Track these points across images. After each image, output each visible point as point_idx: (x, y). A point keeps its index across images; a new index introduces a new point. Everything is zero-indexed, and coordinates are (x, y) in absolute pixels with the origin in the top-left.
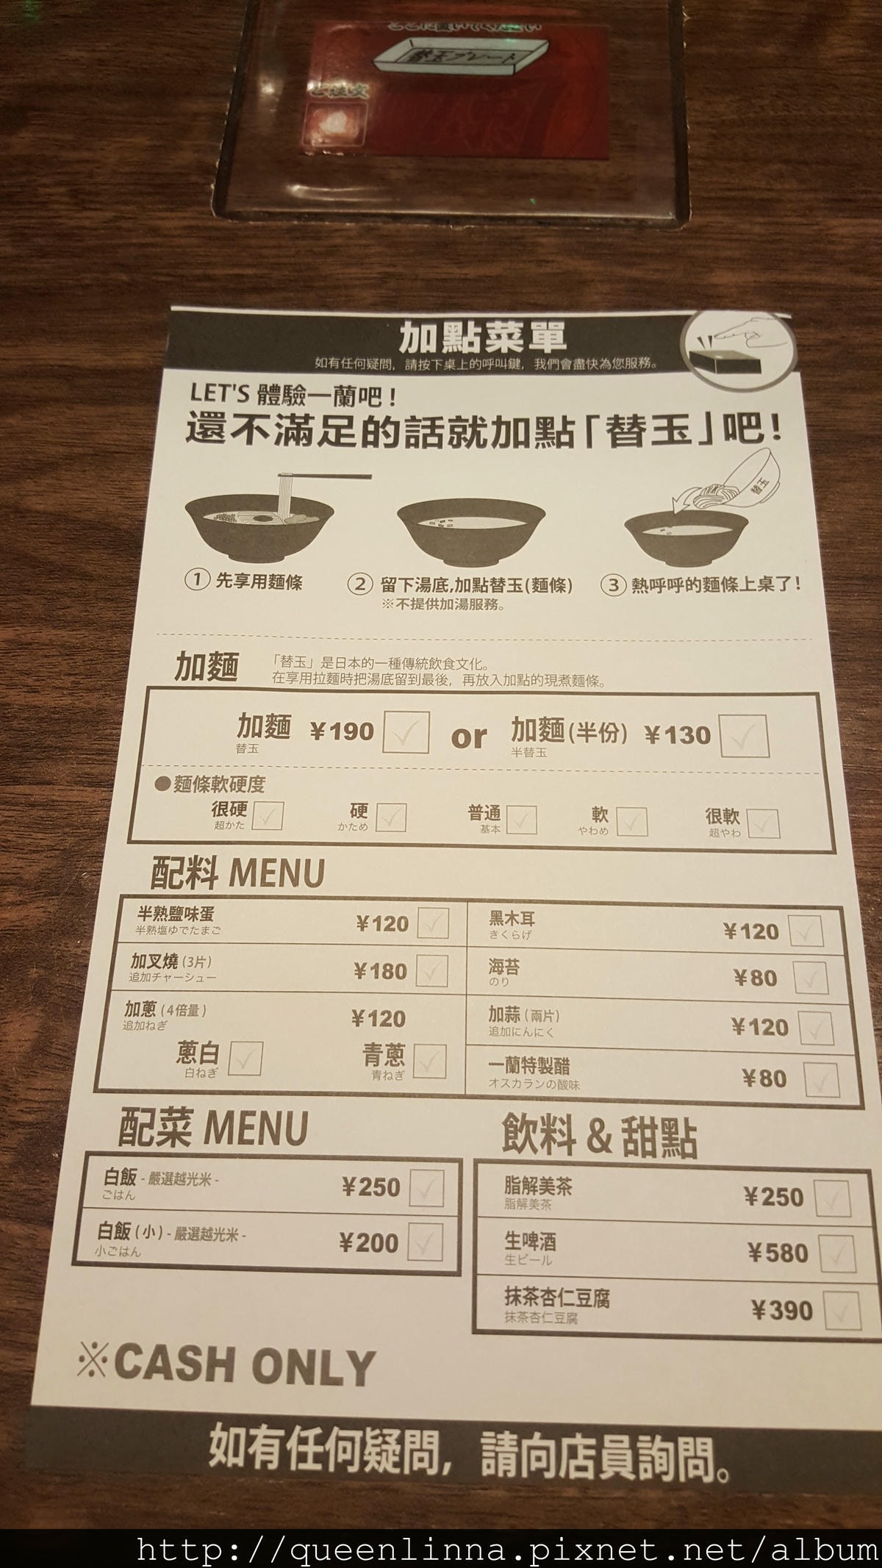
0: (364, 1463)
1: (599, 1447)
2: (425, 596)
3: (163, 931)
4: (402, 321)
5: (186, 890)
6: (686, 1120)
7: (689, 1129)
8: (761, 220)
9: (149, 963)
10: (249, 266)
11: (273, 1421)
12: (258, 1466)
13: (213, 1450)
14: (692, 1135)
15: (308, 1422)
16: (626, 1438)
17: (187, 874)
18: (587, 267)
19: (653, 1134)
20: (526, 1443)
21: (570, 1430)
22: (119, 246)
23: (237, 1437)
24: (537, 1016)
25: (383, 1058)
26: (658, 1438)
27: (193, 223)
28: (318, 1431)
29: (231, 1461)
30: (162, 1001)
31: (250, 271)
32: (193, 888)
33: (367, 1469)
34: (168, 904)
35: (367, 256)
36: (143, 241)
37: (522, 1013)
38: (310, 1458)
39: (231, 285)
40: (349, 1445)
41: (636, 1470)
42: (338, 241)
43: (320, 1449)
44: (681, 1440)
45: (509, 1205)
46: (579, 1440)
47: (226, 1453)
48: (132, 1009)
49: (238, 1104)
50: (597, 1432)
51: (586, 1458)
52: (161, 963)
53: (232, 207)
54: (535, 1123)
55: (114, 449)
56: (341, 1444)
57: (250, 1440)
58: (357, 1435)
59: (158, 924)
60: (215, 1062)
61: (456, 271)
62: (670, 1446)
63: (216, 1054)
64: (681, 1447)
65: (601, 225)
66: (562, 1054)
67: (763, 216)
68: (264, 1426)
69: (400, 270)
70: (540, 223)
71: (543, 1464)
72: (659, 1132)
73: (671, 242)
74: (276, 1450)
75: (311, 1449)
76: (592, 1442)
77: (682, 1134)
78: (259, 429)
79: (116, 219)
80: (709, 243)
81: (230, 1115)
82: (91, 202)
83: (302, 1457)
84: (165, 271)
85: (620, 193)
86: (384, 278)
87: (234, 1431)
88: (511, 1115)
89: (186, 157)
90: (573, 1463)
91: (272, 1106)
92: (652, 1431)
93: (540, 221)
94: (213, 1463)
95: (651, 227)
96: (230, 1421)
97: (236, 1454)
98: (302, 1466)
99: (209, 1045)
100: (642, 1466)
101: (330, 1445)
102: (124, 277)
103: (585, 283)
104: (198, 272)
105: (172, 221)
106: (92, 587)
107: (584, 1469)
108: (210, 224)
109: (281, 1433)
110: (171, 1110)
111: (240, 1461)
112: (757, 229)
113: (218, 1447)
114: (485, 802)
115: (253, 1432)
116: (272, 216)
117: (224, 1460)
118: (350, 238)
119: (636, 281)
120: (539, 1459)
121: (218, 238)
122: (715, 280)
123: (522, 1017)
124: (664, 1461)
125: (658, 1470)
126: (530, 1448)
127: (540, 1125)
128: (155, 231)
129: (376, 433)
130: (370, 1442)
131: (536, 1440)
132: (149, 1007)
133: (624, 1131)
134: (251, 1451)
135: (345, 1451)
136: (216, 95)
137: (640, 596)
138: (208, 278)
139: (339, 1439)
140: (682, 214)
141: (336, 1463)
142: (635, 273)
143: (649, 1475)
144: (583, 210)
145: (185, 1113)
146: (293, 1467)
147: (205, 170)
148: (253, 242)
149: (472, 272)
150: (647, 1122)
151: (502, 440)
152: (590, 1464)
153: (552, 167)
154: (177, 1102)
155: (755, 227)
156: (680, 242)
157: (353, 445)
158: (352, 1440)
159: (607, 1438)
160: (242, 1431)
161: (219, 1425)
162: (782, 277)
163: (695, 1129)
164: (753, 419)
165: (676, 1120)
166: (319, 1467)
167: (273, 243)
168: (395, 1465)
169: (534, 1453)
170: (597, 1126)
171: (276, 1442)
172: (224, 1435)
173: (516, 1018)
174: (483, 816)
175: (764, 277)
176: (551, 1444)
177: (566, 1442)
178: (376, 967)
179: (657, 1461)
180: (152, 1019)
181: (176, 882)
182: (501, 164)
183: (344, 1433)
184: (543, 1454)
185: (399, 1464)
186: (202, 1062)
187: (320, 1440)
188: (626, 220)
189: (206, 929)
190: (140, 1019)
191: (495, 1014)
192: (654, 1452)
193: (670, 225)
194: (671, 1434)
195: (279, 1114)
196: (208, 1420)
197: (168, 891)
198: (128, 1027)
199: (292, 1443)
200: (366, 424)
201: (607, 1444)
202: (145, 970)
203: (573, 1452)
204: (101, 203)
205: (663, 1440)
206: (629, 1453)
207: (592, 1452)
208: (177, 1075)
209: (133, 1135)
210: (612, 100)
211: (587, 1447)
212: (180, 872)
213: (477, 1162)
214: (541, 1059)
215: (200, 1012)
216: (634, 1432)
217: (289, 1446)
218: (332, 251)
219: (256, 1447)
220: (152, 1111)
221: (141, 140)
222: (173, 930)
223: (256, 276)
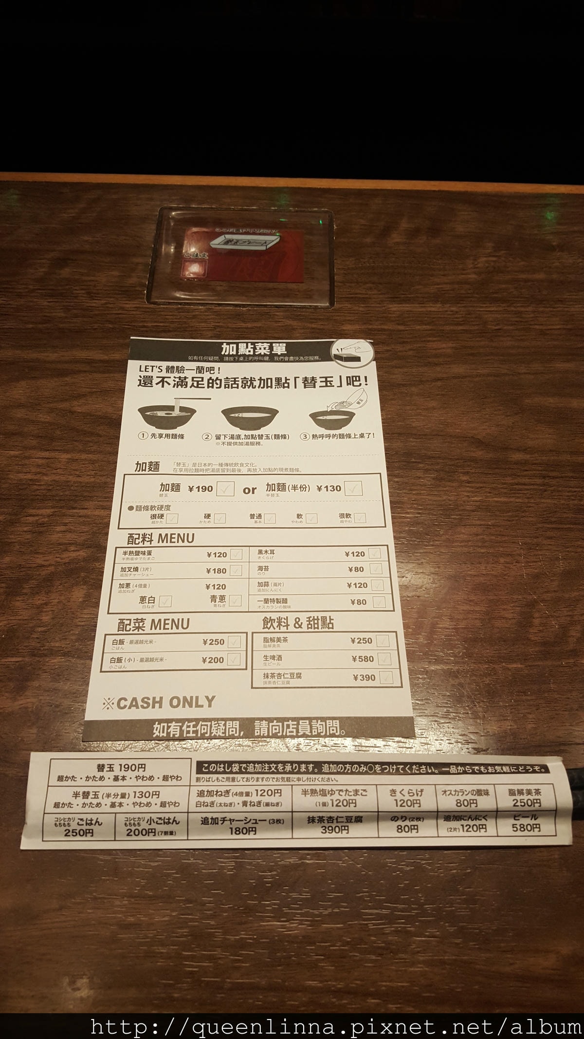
0: (211, 733)
1: (298, 724)
2: (232, 441)
3: (132, 559)
4: (222, 343)
5: (141, 545)
6: (330, 617)
7: (330, 619)
8: (362, 305)
9: (127, 570)
10: (161, 322)
11: (177, 721)
12: (171, 736)
13: (155, 731)
14: (332, 621)
15: (190, 720)
16: (308, 721)
17: (141, 539)
18: (294, 323)
19: (318, 622)
20: (271, 724)
21: (288, 719)
22: (108, 314)
23: (164, 727)
24: (275, 585)
25: (218, 600)
26: (319, 721)
27: (138, 306)
28: (194, 723)
29: (162, 734)
30: (132, 583)
31: (161, 324)
32: (143, 544)
33: (213, 735)
34: (134, 550)
35: (209, 319)
36: (119, 312)
37: (270, 584)
38: (191, 732)
39: (154, 330)
40: (206, 727)
41: (311, 732)
42: (197, 313)
43: (195, 729)
44: (328, 721)
45: (265, 646)
46: (290, 722)
47: (159, 732)
48: (121, 586)
49: (163, 617)
50: (297, 720)
51: (293, 728)
52: (132, 570)
53: (152, 301)
54: (274, 620)
55: (109, 389)
56: (203, 727)
57: (169, 727)
58: (209, 724)
59: (130, 557)
60: (154, 603)
61: (244, 325)
62: (324, 723)
63: (154, 600)
64: (328, 724)
65: (300, 308)
66: (284, 597)
67: (363, 304)
68: (174, 722)
69: (221, 324)
70: (277, 307)
71: (277, 731)
72: (320, 621)
73: (328, 314)
74: (178, 730)
75: (191, 729)
76: (296, 723)
77: (328, 621)
78: (166, 382)
79: (106, 303)
80: (342, 314)
81: (160, 620)
82: (96, 297)
83: (188, 732)
84: (127, 324)
85: (308, 296)
86: (215, 327)
87: (162, 724)
88: (266, 617)
89: (133, 280)
90: (288, 730)
91: (176, 617)
92: (317, 719)
93: (276, 306)
94: (154, 736)
95: (320, 308)
96: (160, 721)
97: (163, 732)
98: (188, 735)
99: (151, 597)
100: (313, 730)
101: (199, 727)
102: (111, 326)
103: (294, 329)
104: (140, 324)
105: (130, 305)
106: (101, 439)
107: (293, 732)
108: (145, 306)
109: (180, 724)
110: (137, 619)
111: (165, 735)
112: (361, 309)
113: (156, 730)
114: (256, 513)
115: (169, 724)
116: (169, 303)
117: (158, 734)
118: (201, 312)
119: (314, 328)
120: (276, 729)
121: (148, 312)
122: (345, 328)
123: (270, 585)
124: (321, 728)
125: (319, 731)
126: (272, 726)
127: (276, 620)
128: (122, 308)
129: (212, 383)
130: (213, 726)
131: (275, 723)
132: (128, 585)
133: (307, 621)
134: (169, 731)
135: (204, 729)
136: (145, 256)
137: (315, 440)
138: (144, 327)
139: (202, 725)
140: (332, 303)
141: (201, 733)
142: (313, 326)
143: (316, 733)
144: (294, 302)
145: (142, 620)
146: (185, 736)
147: (143, 285)
148: (162, 313)
149: (249, 325)
150: (316, 618)
151: (262, 386)
152: (295, 730)
153: (282, 286)
154: (140, 616)
155: (361, 308)
156: (331, 314)
157: (204, 387)
158: (207, 725)
159: (301, 721)
160: (166, 725)
161: (157, 723)
162: (370, 327)
163: (333, 620)
164: (357, 378)
165: (326, 617)
166: (194, 735)
167: (171, 314)
168: (223, 733)
169: (274, 727)
170: (297, 620)
171: (178, 728)
172: (159, 726)
173: (268, 585)
174: (255, 517)
175: (363, 327)
176: (280, 724)
177: (285, 723)
178: (215, 569)
179: (319, 729)
180: (129, 589)
181: (137, 542)
182: (261, 284)
183: (203, 723)
184: (277, 727)
185: (224, 733)
186: (149, 603)
187: (194, 726)
188: (310, 306)
189: (149, 558)
190: (125, 589)
191: (260, 584)
192: (318, 725)
193: (327, 308)
194: (324, 719)
195: (179, 619)
196: (153, 722)
197: (134, 545)
198: (120, 592)
199: (184, 728)
200: (209, 380)
201: (301, 723)
202: (126, 573)
203: (288, 726)
204: (99, 297)
205: (321, 721)
206: (309, 726)
207: (295, 726)
208: (140, 608)
209: (123, 628)
210: (305, 260)
211: (293, 725)
212: (139, 539)
213: (253, 633)
214: (277, 599)
215: (148, 586)
216: (310, 719)
217: (183, 729)
218: (194, 317)
219: (171, 729)
220: (130, 620)
221: (116, 273)
222: (136, 559)
223: (164, 326)
